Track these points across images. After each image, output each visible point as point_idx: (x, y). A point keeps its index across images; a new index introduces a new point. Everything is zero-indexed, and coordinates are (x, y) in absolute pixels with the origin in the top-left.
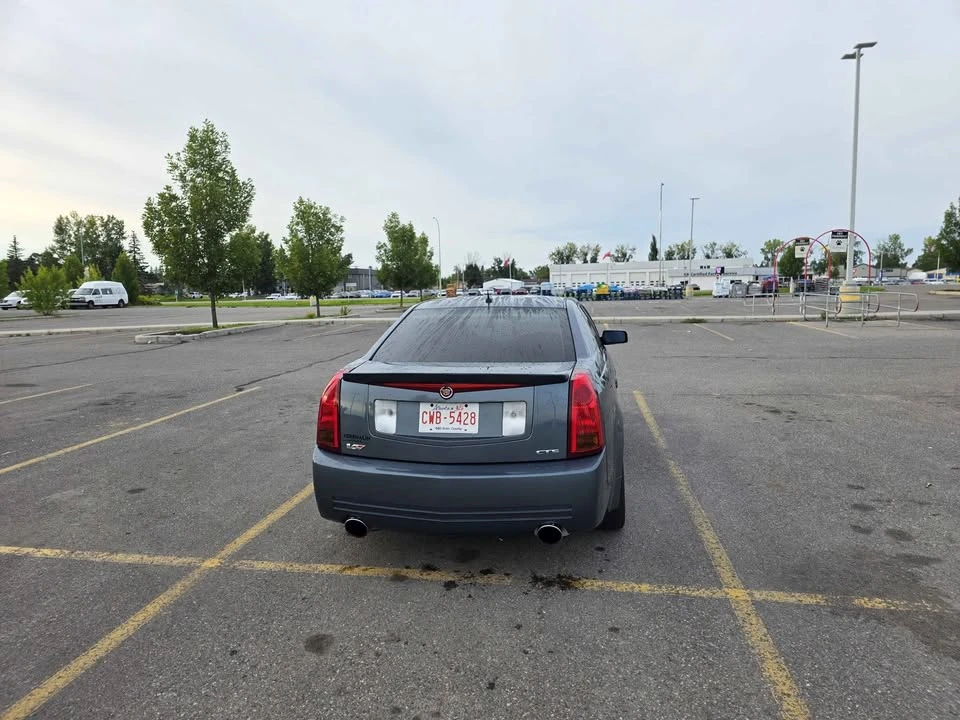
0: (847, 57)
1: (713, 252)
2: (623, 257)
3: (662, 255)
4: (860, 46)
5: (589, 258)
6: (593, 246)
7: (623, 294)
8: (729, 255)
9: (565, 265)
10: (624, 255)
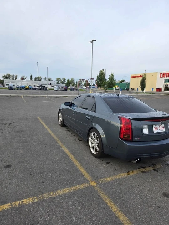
0: (90, 42)
1: (46, 79)
2: (23, 78)
3: (33, 79)
4: (93, 40)
5: (14, 78)
6: (15, 75)
7: (32, 88)
8: (49, 81)
9: (7, 80)
10: (24, 78)
